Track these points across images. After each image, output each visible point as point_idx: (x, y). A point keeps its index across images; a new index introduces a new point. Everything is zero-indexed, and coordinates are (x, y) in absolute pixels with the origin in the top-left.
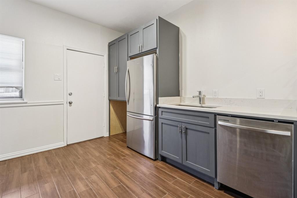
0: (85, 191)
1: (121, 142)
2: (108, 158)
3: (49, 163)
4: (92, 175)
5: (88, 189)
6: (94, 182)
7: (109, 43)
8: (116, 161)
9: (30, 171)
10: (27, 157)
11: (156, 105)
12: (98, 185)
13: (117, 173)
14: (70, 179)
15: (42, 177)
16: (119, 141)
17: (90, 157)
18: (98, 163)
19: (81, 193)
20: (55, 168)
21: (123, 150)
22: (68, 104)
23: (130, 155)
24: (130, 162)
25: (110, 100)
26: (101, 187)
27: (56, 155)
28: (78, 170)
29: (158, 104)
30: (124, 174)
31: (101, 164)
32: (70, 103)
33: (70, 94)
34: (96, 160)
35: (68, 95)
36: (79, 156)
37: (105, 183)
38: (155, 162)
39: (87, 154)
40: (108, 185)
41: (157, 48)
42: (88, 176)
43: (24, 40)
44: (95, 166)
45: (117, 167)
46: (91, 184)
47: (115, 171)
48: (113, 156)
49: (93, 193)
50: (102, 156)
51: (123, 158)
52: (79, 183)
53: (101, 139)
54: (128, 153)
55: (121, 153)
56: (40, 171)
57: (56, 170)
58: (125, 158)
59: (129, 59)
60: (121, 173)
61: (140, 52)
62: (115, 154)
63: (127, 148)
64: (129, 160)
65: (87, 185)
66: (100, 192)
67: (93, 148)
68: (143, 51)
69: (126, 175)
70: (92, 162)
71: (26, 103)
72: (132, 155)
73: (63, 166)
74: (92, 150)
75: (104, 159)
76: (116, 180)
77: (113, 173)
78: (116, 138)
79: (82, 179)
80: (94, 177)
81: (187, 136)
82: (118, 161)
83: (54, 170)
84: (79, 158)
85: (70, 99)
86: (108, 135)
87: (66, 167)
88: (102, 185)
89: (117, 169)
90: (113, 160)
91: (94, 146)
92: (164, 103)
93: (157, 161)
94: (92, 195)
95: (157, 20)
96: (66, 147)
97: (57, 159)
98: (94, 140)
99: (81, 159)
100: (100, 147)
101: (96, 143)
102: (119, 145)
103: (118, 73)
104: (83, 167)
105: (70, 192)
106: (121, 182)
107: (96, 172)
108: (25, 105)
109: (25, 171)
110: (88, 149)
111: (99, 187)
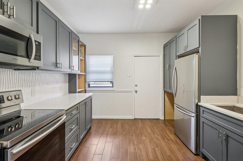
0: (133, 152)
1: (171, 127)
2: (155, 137)
3: (122, 127)
4: (140, 144)
5: (135, 151)
6: (140, 150)
7: (164, 45)
8: (160, 141)
9: (113, 128)
10: (115, 120)
11: (197, 103)
12: (141, 152)
13: (157, 150)
14: (128, 141)
15: (116, 134)
16: (170, 126)
17: (144, 131)
18: (148, 138)
19: (130, 152)
20: (124, 131)
21: (170, 135)
22: (135, 92)
23: (173, 141)
24: (171, 147)
25: (165, 91)
26: (142, 155)
27: (127, 123)
28: (134, 137)
29: (200, 102)
30: (162, 153)
31: (149, 139)
32: (136, 92)
33: (136, 86)
34: (147, 135)
35: (135, 86)
36: (138, 128)
37: (146, 154)
38: (196, 157)
39: (143, 129)
40: (147, 155)
41: (199, 47)
42: (138, 144)
43: (113, 56)
44: (145, 139)
45: (159, 146)
46: (137, 149)
47: (156, 148)
48: (160, 136)
49: (137, 156)
50: (152, 133)
51: (167, 141)
52: (132, 145)
53: (157, 120)
54: (173, 139)
55: (167, 136)
56: (117, 130)
57: (124, 133)
58: (168, 141)
59: (177, 57)
60: (160, 152)
61: (185, 52)
62: (162, 135)
63: (174, 134)
64: (171, 145)
65: (135, 149)
66: (140, 157)
67: (149, 126)
68: (187, 51)
69: (163, 155)
70: (144, 135)
71: (114, 90)
72: (176, 141)
73: (128, 131)
74: (147, 126)
75: (153, 137)
76: (154, 155)
77: (154, 149)
78: (169, 123)
79: (134, 144)
80: (141, 146)
81: (228, 144)
82: (162, 142)
83: (123, 132)
84: (138, 130)
85: (136, 89)
86: (163, 119)
87: (129, 133)
88: (144, 154)
89: (158, 147)
90: (159, 139)
91: (149, 124)
92: (207, 102)
93: (198, 156)
94: (136, 156)
95: (199, 20)
96: (133, 120)
97: (127, 126)
98: (152, 120)
99: (139, 131)
100: (153, 126)
101: (152, 123)
102: (169, 130)
103: (169, 69)
104: (137, 137)
105: (125, 149)
106: (157, 158)
107: (144, 143)
108: (113, 91)
109: (111, 128)
110: (145, 125)
111: (141, 154)
